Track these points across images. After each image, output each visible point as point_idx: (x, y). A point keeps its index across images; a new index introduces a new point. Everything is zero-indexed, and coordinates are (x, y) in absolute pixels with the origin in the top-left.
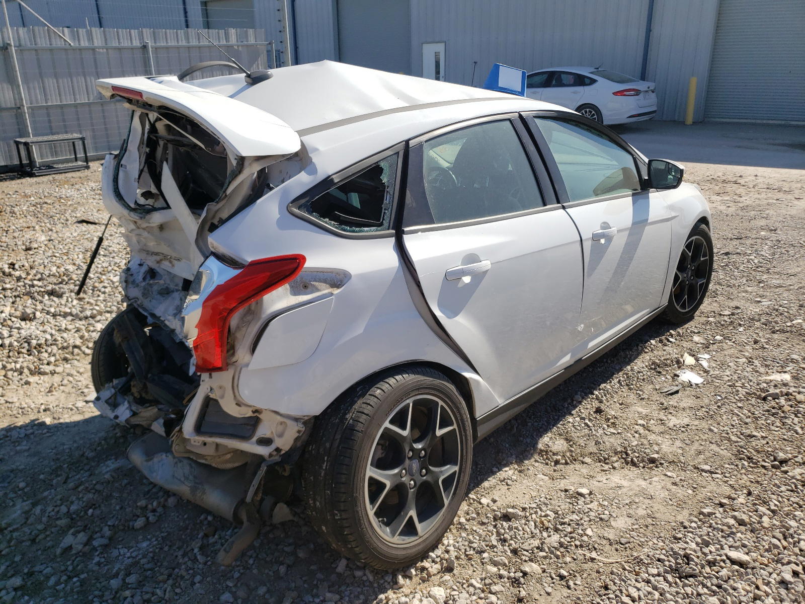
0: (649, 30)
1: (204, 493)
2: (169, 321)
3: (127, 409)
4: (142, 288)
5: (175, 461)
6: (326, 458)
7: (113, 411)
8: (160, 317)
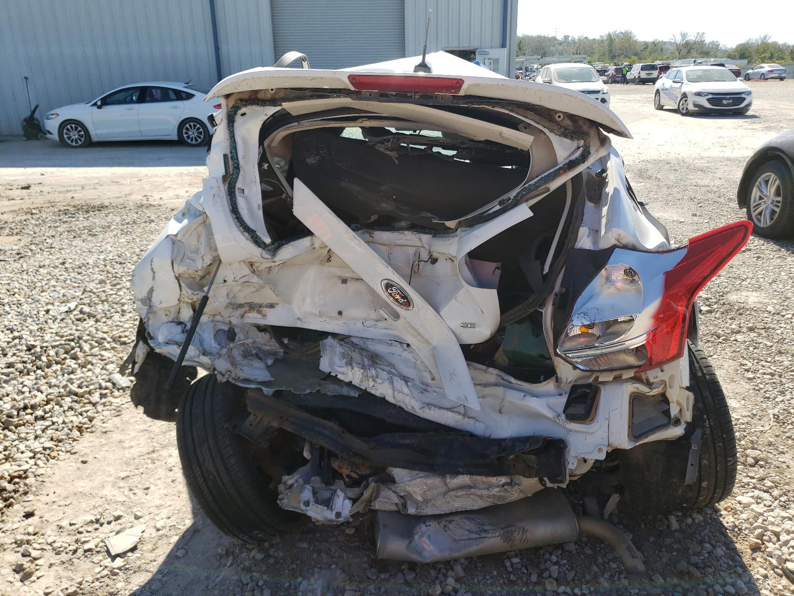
0: (217, 49)
1: (524, 531)
2: (343, 374)
3: (344, 499)
4: (226, 357)
5: (442, 526)
6: (705, 417)
7: (332, 510)
8: (330, 372)
